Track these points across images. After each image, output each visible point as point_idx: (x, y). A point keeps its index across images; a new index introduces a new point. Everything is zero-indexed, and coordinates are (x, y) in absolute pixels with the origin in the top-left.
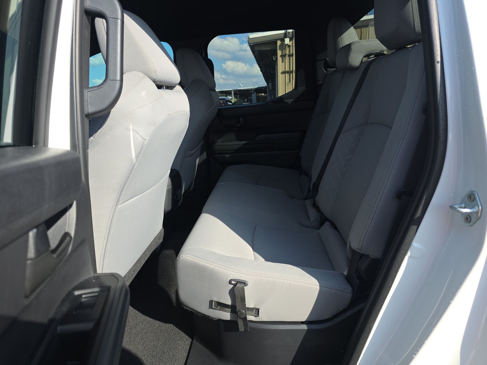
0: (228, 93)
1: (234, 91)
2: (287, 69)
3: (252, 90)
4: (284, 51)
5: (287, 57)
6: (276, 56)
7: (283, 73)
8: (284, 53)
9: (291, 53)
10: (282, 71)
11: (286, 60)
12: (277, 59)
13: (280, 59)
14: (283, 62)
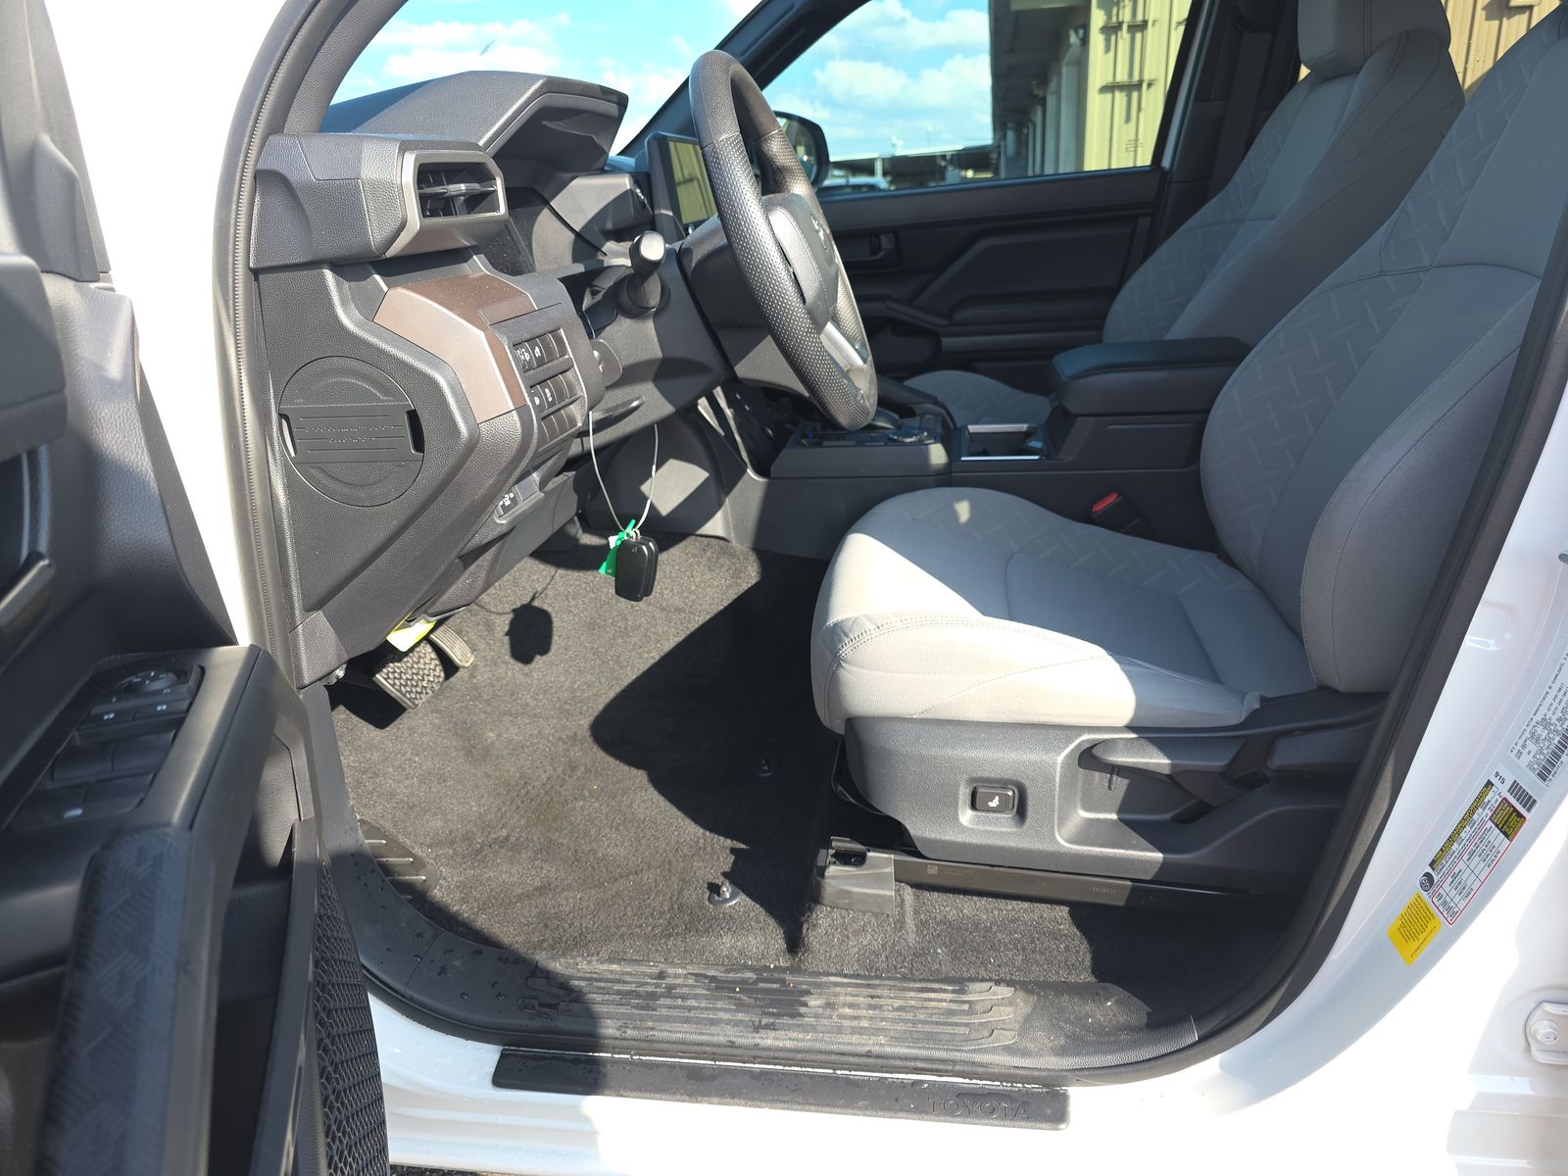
0: (865, 167)
1: (883, 160)
2: (1122, 77)
3: (943, 157)
4: (1115, 11)
5: (1125, 34)
6: (1081, 32)
7: (1109, 88)
8: (1114, 19)
9: (1140, 18)
10: (1104, 84)
11: (1120, 42)
12: (1085, 41)
13: (1097, 40)
14: (1107, 49)
